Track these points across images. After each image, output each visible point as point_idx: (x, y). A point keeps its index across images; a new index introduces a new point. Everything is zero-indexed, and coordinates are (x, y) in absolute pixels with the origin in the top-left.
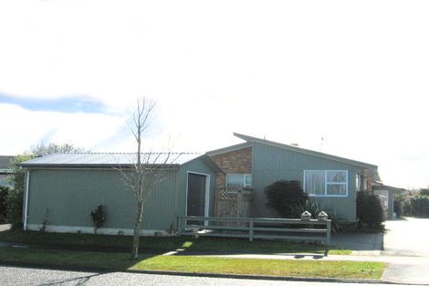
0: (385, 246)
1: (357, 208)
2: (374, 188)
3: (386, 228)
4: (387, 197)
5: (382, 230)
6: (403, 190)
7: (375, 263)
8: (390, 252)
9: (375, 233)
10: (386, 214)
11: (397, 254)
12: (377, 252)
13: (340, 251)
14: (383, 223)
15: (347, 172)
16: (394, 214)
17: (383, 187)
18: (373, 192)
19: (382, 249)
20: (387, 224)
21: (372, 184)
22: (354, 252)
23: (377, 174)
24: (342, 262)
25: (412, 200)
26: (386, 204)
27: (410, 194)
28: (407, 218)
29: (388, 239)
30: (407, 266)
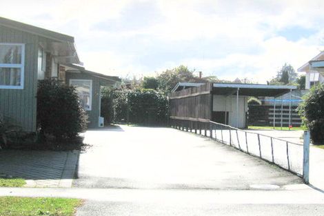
0: (80, 172)
1: (38, 109)
2: (69, 75)
3: (84, 142)
4: (89, 91)
5: (78, 145)
6: (116, 79)
7: (61, 200)
8: (89, 182)
9: (65, 150)
10: (85, 118)
11: (100, 185)
12: (67, 182)
13: (7, 181)
14: (81, 135)
15: (23, 46)
16: (101, 120)
17: (84, 74)
18: (67, 82)
19: (76, 176)
20: (88, 136)
21: (67, 68)
22: (30, 182)
23: (74, 51)
24: (8, 199)
25: (131, 97)
26: (89, 102)
27: (128, 86)
28: (121, 126)
29: (86, 161)
30: (113, 204)
